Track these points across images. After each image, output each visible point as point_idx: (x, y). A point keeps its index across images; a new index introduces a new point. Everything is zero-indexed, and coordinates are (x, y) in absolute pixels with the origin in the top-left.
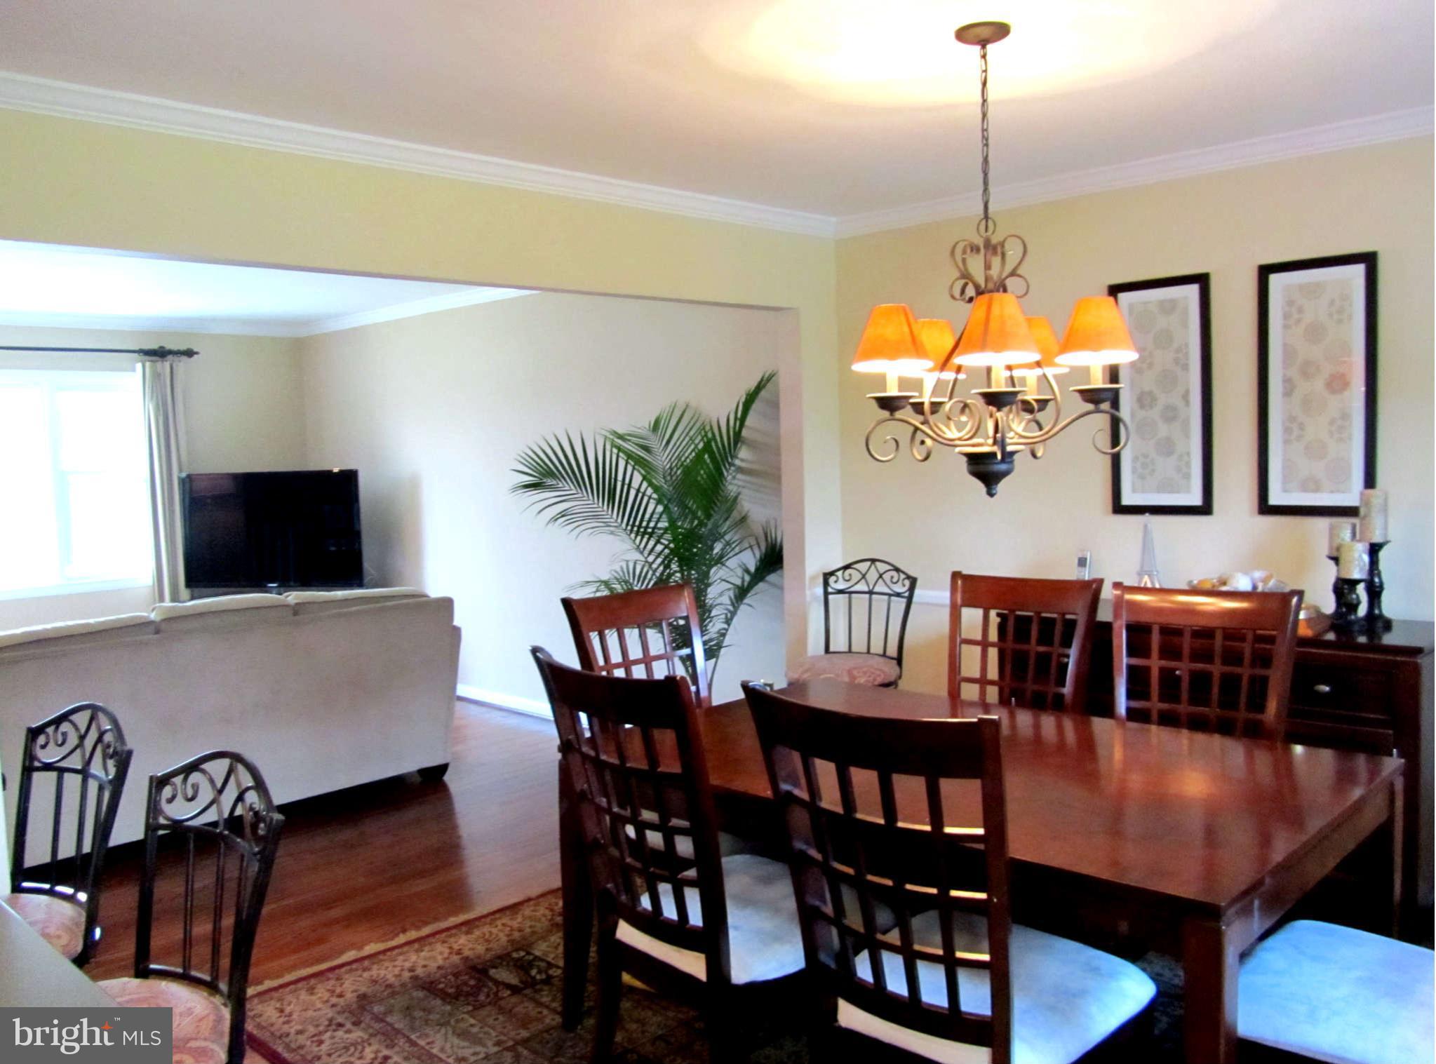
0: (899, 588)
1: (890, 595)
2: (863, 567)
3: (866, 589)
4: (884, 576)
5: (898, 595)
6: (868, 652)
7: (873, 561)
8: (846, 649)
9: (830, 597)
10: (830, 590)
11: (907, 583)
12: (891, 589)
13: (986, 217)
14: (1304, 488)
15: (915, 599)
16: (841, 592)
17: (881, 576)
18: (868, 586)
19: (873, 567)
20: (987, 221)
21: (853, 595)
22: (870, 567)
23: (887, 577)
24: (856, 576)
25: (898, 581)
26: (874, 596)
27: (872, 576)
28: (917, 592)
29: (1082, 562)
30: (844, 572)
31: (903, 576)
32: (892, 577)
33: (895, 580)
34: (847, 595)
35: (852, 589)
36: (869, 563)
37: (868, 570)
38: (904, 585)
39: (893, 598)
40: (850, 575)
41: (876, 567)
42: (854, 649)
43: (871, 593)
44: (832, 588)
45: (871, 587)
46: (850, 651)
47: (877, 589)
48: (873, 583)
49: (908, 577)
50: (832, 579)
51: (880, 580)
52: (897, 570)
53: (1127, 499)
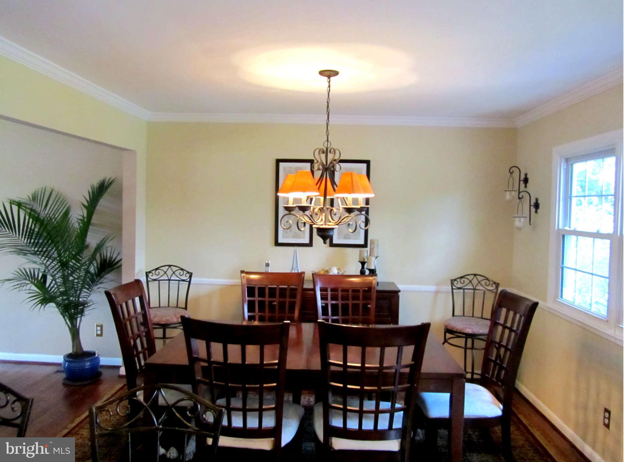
0: (184, 278)
1: (179, 281)
2: (165, 269)
3: (167, 278)
4: (175, 273)
5: (184, 280)
6: (169, 306)
7: (170, 266)
8: (158, 306)
9: (150, 283)
10: (149, 279)
11: (188, 275)
12: (180, 279)
13: (328, 141)
14: (345, 238)
15: (192, 282)
16: (155, 280)
17: (174, 273)
18: (168, 277)
19: (170, 268)
20: (328, 142)
21: (161, 281)
22: (168, 268)
23: (177, 273)
24: (162, 273)
25: (183, 274)
26: (171, 282)
27: (170, 272)
28: (193, 279)
29: (267, 265)
30: (155, 271)
31: (185, 272)
32: (180, 273)
33: (181, 274)
34: (158, 282)
35: (160, 279)
36: (167, 267)
37: (167, 270)
38: (186, 276)
39: (181, 282)
40: (159, 273)
41: (171, 268)
42: (161, 306)
43: (169, 280)
44: (150, 279)
45: (169, 278)
46: (160, 307)
47: (172, 278)
48: (170, 276)
49: (188, 273)
50: (150, 275)
51: (174, 274)
52: (182, 269)
53: (280, 241)
